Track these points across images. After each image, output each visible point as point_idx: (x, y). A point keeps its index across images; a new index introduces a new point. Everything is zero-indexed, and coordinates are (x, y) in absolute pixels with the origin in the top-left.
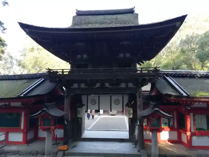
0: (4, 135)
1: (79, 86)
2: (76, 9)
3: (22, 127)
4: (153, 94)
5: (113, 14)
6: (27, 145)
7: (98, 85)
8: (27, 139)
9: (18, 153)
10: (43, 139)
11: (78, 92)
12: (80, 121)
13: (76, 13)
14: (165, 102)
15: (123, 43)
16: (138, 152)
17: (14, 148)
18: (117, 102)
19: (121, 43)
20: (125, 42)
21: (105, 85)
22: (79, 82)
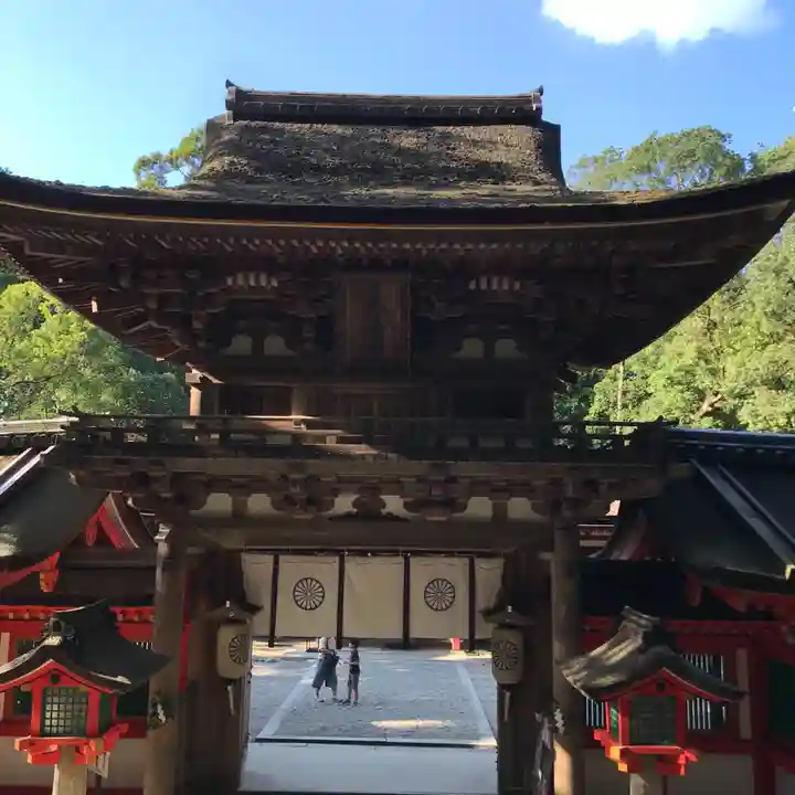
1: (240, 504)
2: (229, 84)
4: (624, 555)
7: (344, 504)
11: (231, 540)
13: (229, 105)
14: (696, 601)
15: (484, 286)
19: (472, 286)
20: (495, 282)
21: (384, 506)
22: (241, 487)
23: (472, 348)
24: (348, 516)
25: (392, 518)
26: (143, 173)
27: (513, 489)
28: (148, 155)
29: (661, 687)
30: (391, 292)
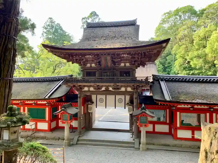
0: (34, 125)
1: (89, 89)
3: (47, 119)
5: (118, 26)
6: (51, 132)
7: (103, 89)
8: (51, 128)
9: (45, 138)
10: (63, 128)
11: (88, 94)
12: (91, 115)
16: (133, 140)
17: (42, 134)
18: (120, 101)
19: (121, 56)
20: (124, 55)
21: (109, 89)
22: (89, 86)
23: (122, 65)
24: (104, 90)
25: (110, 91)
26: (83, 20)
27: (128, 86)
28: (84, 17)
29: (144, 116)
30: (109, 58)
